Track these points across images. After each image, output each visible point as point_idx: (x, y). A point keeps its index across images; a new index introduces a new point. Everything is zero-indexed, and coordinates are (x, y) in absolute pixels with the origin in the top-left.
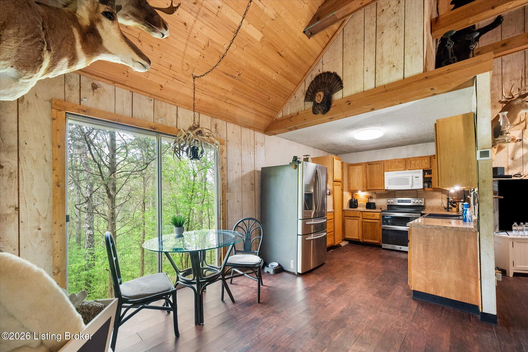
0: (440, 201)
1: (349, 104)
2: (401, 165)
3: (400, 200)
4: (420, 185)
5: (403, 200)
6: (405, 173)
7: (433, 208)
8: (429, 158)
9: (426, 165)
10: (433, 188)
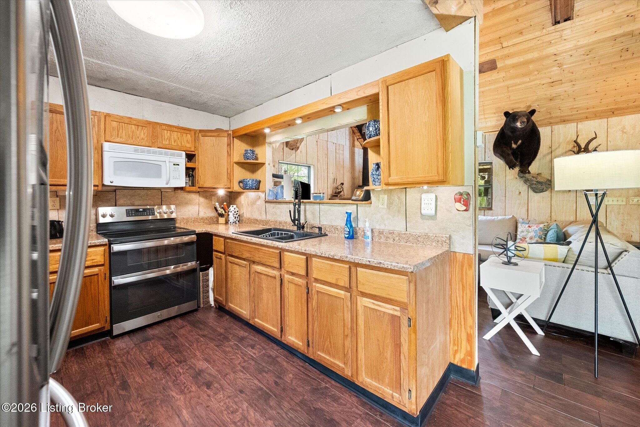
0: (196, 208)
2: (142, 134)
3: (132, 210)
4: (181, 181)
5: (137, 211)
6: (155, 153)
7: (187, 220)
8: (193, 133)
9: (188, 145)
10: (199, 188)
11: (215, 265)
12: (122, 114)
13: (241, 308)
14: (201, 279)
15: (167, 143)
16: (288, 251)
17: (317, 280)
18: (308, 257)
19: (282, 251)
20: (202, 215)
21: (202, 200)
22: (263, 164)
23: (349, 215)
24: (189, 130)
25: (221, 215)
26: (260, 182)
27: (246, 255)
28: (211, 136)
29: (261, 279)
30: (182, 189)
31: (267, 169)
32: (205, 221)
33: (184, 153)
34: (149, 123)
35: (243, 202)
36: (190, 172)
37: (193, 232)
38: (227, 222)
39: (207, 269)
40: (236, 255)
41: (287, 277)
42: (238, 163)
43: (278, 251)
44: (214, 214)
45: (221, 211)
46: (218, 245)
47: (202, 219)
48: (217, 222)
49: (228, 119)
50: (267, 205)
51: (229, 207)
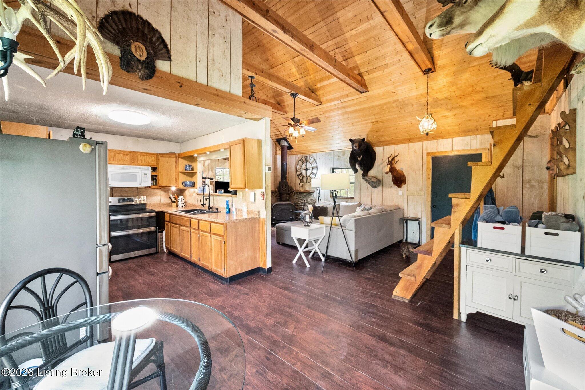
0: (159, 198)
1: (181, 87)
2: (127, 158)
3: (121, 199)
4: (148, 183)
5: (124, 199)
6: (133, 168)
7: (153, 205)
8: (156, 155)
9: (153, 163)
10: (159, 186)
11: (166, 229)
12: (116, 149)
13: (176, 249)
14: (159, 237)
15: (140, 162)
16: (193, 218)
17: (202, 231)
18: (199, 220)
19: (191, 218)
20: (162, 202)
21: (162, 193)
22: (196, 173)
23: (227, 202)
24: (153, 154)
25: (174, 202)
26: (194, 183)
27: (178, 222)
28: (166, 157)
29: (183, 233)
30: (149, 187)
31: (198, 176)
32: (164, 205)
33: (150, 168)
34: (130, 152)
35: (187, 194)
36: (154, 178)
37: (154, 211)
38: (177, 206)
39: (162, 232)
40: (174, 222)
41: (192, 230)
42: (181, 172)
43: (189, 219)
44: (170, 201)
45: (173, 199)
46: (167, 218)
47: (162, 204)
48: (171, 206)
49: (180, 144)
50: (198, 196)
51: (178, 197)
